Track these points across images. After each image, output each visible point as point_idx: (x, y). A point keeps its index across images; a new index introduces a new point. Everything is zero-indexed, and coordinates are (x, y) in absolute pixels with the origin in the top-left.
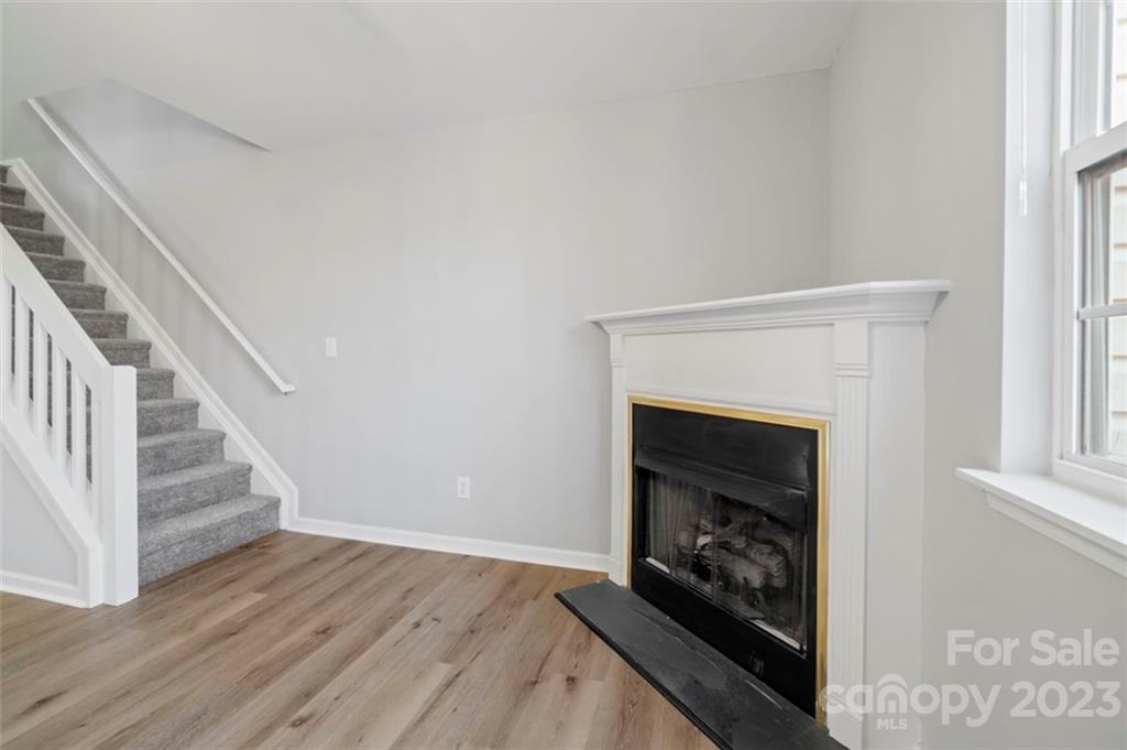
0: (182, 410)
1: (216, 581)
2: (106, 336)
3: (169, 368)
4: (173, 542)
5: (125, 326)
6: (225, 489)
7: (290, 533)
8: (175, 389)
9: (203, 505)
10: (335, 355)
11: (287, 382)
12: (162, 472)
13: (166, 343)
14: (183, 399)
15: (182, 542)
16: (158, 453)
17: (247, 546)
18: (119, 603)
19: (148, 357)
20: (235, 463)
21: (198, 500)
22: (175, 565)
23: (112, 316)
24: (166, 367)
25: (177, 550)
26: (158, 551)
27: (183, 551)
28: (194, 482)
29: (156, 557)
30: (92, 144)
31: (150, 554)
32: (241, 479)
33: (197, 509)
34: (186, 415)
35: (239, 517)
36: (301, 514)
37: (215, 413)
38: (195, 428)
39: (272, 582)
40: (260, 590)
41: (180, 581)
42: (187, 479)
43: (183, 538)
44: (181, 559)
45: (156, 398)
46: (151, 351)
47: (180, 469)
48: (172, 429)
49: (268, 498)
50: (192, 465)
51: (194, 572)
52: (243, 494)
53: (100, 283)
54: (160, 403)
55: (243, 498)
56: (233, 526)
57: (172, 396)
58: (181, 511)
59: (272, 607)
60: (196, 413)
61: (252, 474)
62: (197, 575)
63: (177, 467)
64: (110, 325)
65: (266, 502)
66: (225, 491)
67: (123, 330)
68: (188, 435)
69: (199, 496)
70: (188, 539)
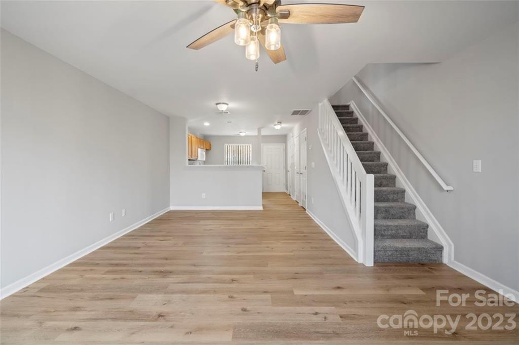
0: (398, 193)
1: (404, 274)
2: (373, 161)
3: (394, 174)
4: (388, 249)
5: (380, 157)
6: (414, 232)
7: (448, 266)
8: (396, 183)
9: (403, 237)
10: (480, 171)
11: (447, 185)
12: (388, 218)
13: (394, 164)
14: (399, 188)
15: (391, 251)
16: (386, 210)
17: (423, 265)
18: (367, 265)
19: (387, 169)
20: (420, 222)
21: (401, 234)
22: (389, 259)
23: (375, 153)
24: (393, 173)
25: (390, 254)
26: (381, 251)
27: (392, 254)
28: (399, 226)
29: (381, 253)
30: (371, 89)
31: (379, 251)
32: (422, 230)
33: (401, 238)
34: (400, 195)
35: (419, 249)
36: (456, 259)
37: (412, 196)
38: (403, 201)
39: (430, 289)
40: (423, 289)
41: (390, 267)
42: (396, 224)
43: (392, 249)
44: (391, 258)
45: (389, 186)
46: (388, 166)
47: (395, 219)
48: (394, 200)
49: (436, 244)
50: (400, 218)
51: (396, 266)
52: (424, 238)
53: (372, 141)
54: (389, 189)
55: (423, 239)
56: (416, 252)
57: (395, 186)
58: (393, 237)
59: (426, 302)
60: (404, 195)
61: (428, 229)
62: (397, 267)
63: (394, 217)
64: (375, 156)
65: (434, 246)
66: (414, 234)
67: (379, 158)
68: (400, 204)
69: (401, 232)
70: (394, 250)
